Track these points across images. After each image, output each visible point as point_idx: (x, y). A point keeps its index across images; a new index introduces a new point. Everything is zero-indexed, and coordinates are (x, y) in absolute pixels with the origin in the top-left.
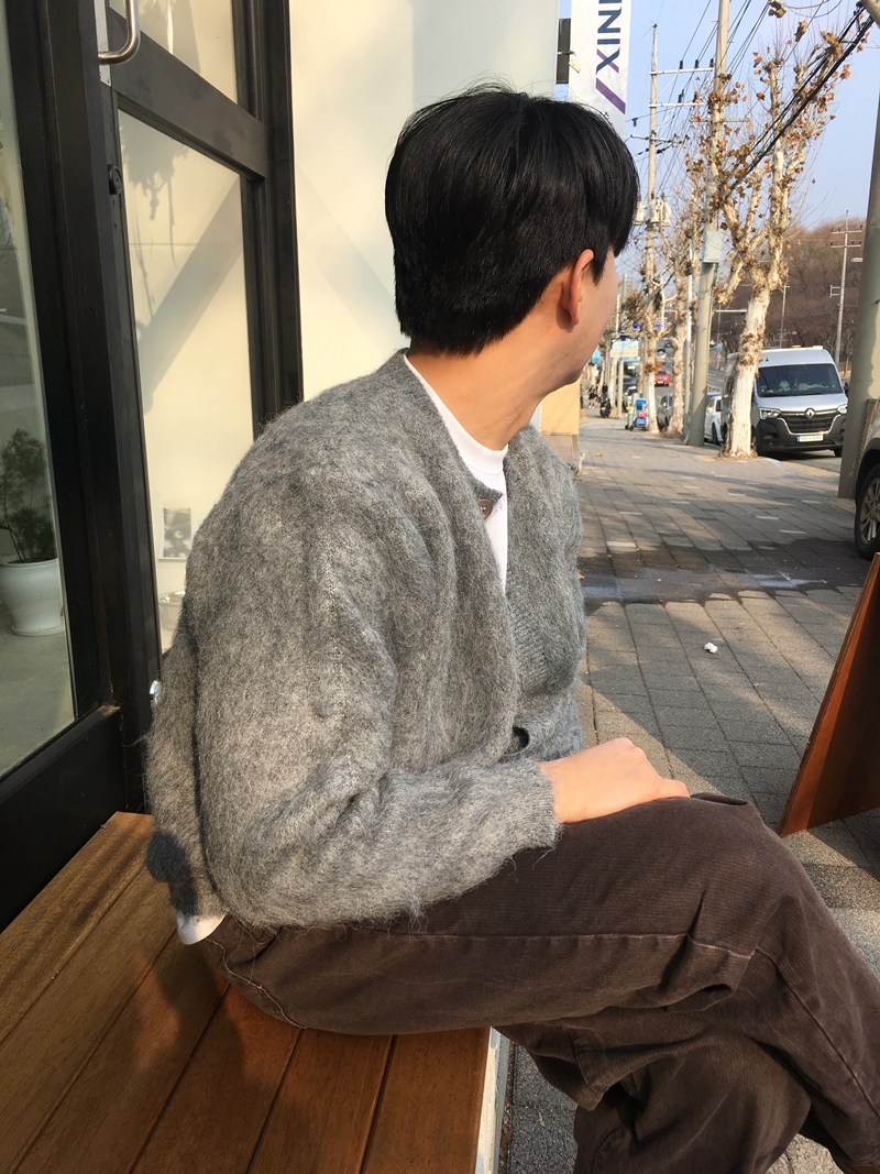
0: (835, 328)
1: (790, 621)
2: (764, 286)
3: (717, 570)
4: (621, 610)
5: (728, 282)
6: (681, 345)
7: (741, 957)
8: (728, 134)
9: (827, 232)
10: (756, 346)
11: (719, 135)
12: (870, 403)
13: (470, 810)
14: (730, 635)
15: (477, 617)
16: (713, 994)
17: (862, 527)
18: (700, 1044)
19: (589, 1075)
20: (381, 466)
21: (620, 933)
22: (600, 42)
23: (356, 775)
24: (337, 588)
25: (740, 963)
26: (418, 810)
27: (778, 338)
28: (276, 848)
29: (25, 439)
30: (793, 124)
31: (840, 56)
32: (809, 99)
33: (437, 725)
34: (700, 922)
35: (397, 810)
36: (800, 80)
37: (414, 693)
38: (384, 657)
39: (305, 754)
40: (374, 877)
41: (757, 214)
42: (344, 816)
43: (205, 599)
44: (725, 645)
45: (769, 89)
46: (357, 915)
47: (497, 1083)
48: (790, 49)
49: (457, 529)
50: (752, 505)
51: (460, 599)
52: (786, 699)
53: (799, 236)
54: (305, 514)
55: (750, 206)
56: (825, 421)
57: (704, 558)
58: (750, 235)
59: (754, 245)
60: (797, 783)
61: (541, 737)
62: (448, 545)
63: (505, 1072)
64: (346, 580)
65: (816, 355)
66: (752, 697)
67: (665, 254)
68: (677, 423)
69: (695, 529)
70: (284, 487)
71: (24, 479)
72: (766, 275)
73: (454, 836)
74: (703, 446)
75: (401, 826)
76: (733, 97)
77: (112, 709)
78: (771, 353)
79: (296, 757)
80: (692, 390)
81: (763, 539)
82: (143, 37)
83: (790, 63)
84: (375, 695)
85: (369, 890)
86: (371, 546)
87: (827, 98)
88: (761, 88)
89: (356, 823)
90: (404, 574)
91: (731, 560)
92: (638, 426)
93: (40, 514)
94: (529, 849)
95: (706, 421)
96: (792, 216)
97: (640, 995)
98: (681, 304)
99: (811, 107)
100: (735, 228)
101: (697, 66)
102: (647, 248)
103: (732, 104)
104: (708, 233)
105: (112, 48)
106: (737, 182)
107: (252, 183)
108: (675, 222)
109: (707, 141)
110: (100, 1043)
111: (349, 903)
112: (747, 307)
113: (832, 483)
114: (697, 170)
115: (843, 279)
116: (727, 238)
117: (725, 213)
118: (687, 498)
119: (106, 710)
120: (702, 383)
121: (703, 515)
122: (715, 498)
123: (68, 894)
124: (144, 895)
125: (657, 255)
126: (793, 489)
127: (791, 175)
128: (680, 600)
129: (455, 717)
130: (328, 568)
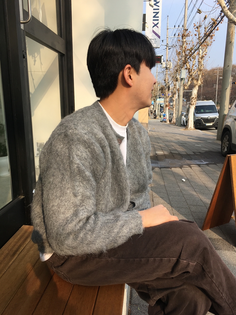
0: (215, 96)
1: (204, 173)
2: (197, 85)
3: (185, 159)
4: (160, 170)
5: (187, 83)
6: (175, 100)
7: (193, 264)
8: (187, 44)
9: (213, 70)
10: (195, 100)
11: (185, 45)
12: (225, 115)
13: (119, 223)
14: (188, 177)
16: (185, 274)
17: (223, 148)
18: (182, 287)
19: (152, 296)
20: (89, 129)
21: (160, 257)
22: (154, 20)
23: (86, 212)
24: (78, 162)
25: (192, 266)
26: (106, 223)
27: (200, 98)
28: (66, 233)
30: (204, 42)
31: (216, 25)
32: (208, 36)
33: (109, 200)
34: (182, 255)
35: (99, 223)
36: (206, 31)
37: (101, 190)
38: (92, 180)
39: (72, 207)
41: (195, 66)
42: (85, 224)
44: (187, 179)
45: (198, 33)
46: (89, 252)
47: (127, 299)
48: (203, 23)
49: (111, 146)
50: (194, 142)
51: (113, 165)
52: (203, 194)
53: (206, 72)
54: (69, 142)
55: (193, 63)
56: (213, 120)
57: (182, 156)
58: (193, 71)
59: (194, 74)
60: (207, 216)
61: (139, 204)
62: (108, 150)
63: (129, 296)
64: (80, 159)
65: (210, 103)
66: (195, 193)
67: (171, 76)
68: (174, 120)
69: (179, 148)
70: (63, 135)
72: (197, 82)
73: (115, 230)
74: (181, 126)
76: (188, 35)
77: (22, 197)
78: (199, 102)
79: (70, 207)
80: (178, 112)
81: (197, 151)
82: (33, 17)
83: (203, 26)
85: (92, 245)
87: (213, 35)
88: (196, 33)
90: (96, 158)
91: (188, 157)
92: (164, 121)
93: (3, 144)
94: (136, 235)
95: (182, 120)
96: (204, 66)
97: (166, 274)
98: (175, 89)
99: (209, 38)
100: (189, 69)
101: (179, 27)
102: (166, 74)
103: (188, 37)
104: (182, 70)
105: (24, 20)
106: (189, 57)
107: (61, 56)
108: (173, 68)
109: (181, 46)
110: (18, 289)
111: (87, 249)
112: (192, 90)
113: (215, 136)
114: (179, 54)
115: (217, 83)
116: (187, 72)
117: (186, 65)
118: (177, 140)
119: (21, 197)
120: (180, 110)
121: (181, 145)
122: (184, 140)
123: (10, 248)
124: (31, 248)
125: (169, 76)
126: (205, 138)
127: (204, 55)
128: (175, 167)
129: (114, 197)
130: (75, 156)
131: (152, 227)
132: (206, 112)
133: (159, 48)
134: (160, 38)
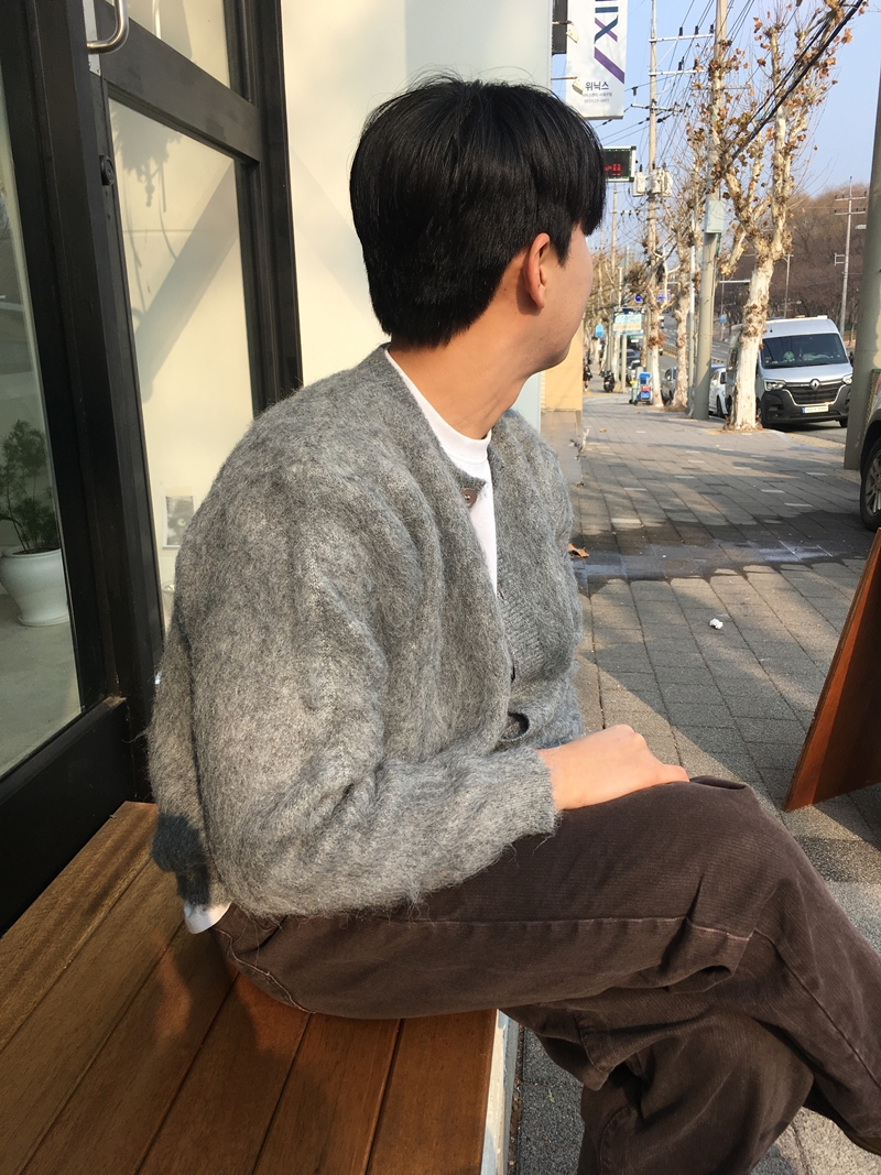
0: (840, 296)
1: (796, 595)
2: (767, 256)
3: (722, 545)
4: (626, 587)
5: (731, 252)
6: (684, 318)
7: (739, 939)
8: (728, 101)
9: (831, 199)
10: (760, 317)
11: (720, 103)
12: (875, 372)
13: (467, 798)
14: (735, 610)
15: (466, 604)
16: (713, 975)
17: (868, 499)
18: (703, 1023)
19: (594, 1055)
20: (362, 460)
21: (620, 917)
22: (598, 10)
23: (348, 766)
24: (322, 582)
25: (739, 945)
26: (415, 799)
27: (782, 307)
28: (273, 840)
29: (26, 430)
30: (795, 90)
31: (841, 20)
32: (810, 65)
33: (432, 712)
34: (698, 905)
35: (393, 800)
36: (801, 45)
37: (407, 682)
38: (373, 649)
39: (297, 746)
40: (371, 866)
41: (760, 183)
42: (339, 808)
43: (193, 597)
44: (731, 621)
45: (770, 56)
46: (357, 903)
47: (506, 1063)
48: (790, 13)
49: (441, 519)
50: (757, 478)
51: (448, 587)
52: (791, 674)
53: (802, 205)
54: (288, 511)
55: (751, 175)
56: (830, 392)
57: (709, 533)
58: (752, 205)
59: (757, 214)
60: (802, 758)
61: (541, 721)
62: (432, 535)
63: (515, 1050)
64: (331, 574)
65: (821, 325)
66: (758, 672)
67: (667, 225)
68: (681, 397)
69: (700, 504)
70: (267, 485)
71: (26, 470)
72: (769, 244)
73: (450, 824)
74: (707, 419)
75: (396, 814)
76: (734, 63)
77: (118, 700)
78: (775, 324)
79: (288, 749)
80: (696, 362)
81: (768, 513)
82: (132, 23)
83: (791, 28)
84: (366, 687)
85: (368, 878)
86: (355, 540)
87: (829, 62)
88: (762, 54)
89: (351, 814)
90: (390, 566)
91: (734, 533)
92: (643, 400)
93: (43, 505)
94: (529, 836)
95: (711, 394)
96: (795, 184)
97: (643, 975)
98: (684, 275)
99: (813, 72)
100: (738, 196)
101: (696, 33)
102: (648, 219)
103: (733, 71)
104: (710, 203)
105: (101, 37)
106: (739, 151)
107: (246, 168)
108: (677, 193)
109: (708, 109)
110: (113, 1032)
112: (750, 277)
113: (838, 454)
114: (699, 140)
115: (848, 247)
116: (729, 207)
117: (727, 182)
118: (691, 472)
119: (112, 702)
120: (705, 356)
121: (708, 490)
122: (721, 473)
123: (79, 885)
124: (153, 884)
125: (659, 226)
126: (799, 462)
127: (793, 142)
128: (685, 576)
129: (450, 704)
130: (312, 563)
131: (588, 806)
132: (805, 359)
133: (621, 118)
134: (622, 80)
